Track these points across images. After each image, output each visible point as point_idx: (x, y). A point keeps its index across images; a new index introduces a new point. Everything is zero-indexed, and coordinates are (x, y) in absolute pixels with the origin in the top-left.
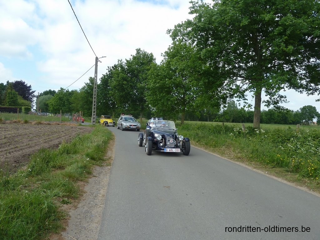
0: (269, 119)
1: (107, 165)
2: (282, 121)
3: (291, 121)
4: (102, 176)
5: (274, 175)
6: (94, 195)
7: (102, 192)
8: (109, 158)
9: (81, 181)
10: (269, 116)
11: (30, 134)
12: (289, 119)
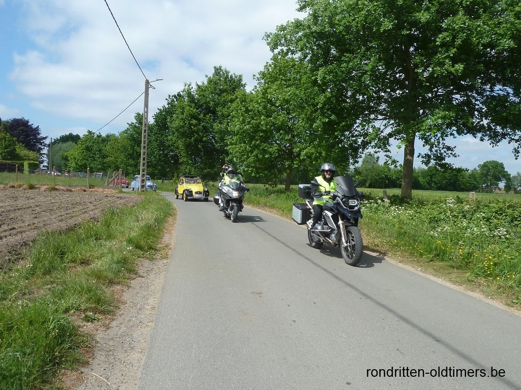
0: (428, 183)
1: (162, 258)
2: (449, 185)
3: (464, 185)
4: (152, 276)
5: (431, 274)
6: (138, 307)
7: (151, 301)
8: (166, 246)
9: (119, 283)
11: (37, 206)
12: (461, 183)
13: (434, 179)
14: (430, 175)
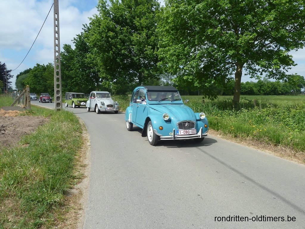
0: (259, 91)
2: (271, 92)
3: (280, 91)
10: (259, 87)
12: (279, 90)
13: (262, 88)
14: (260, 86)
